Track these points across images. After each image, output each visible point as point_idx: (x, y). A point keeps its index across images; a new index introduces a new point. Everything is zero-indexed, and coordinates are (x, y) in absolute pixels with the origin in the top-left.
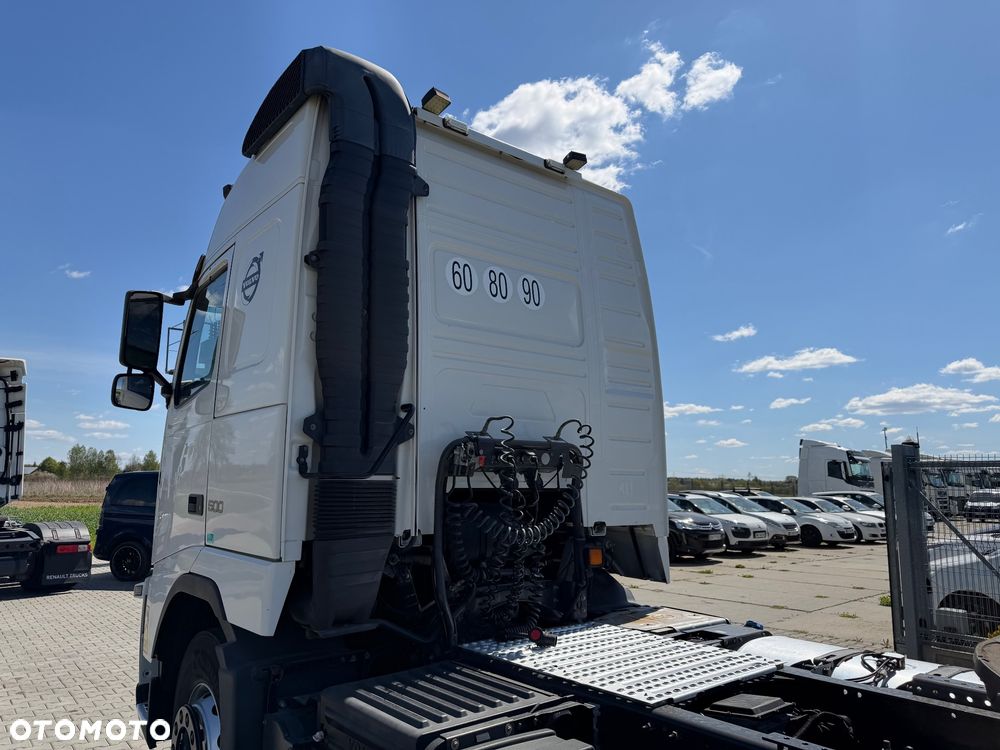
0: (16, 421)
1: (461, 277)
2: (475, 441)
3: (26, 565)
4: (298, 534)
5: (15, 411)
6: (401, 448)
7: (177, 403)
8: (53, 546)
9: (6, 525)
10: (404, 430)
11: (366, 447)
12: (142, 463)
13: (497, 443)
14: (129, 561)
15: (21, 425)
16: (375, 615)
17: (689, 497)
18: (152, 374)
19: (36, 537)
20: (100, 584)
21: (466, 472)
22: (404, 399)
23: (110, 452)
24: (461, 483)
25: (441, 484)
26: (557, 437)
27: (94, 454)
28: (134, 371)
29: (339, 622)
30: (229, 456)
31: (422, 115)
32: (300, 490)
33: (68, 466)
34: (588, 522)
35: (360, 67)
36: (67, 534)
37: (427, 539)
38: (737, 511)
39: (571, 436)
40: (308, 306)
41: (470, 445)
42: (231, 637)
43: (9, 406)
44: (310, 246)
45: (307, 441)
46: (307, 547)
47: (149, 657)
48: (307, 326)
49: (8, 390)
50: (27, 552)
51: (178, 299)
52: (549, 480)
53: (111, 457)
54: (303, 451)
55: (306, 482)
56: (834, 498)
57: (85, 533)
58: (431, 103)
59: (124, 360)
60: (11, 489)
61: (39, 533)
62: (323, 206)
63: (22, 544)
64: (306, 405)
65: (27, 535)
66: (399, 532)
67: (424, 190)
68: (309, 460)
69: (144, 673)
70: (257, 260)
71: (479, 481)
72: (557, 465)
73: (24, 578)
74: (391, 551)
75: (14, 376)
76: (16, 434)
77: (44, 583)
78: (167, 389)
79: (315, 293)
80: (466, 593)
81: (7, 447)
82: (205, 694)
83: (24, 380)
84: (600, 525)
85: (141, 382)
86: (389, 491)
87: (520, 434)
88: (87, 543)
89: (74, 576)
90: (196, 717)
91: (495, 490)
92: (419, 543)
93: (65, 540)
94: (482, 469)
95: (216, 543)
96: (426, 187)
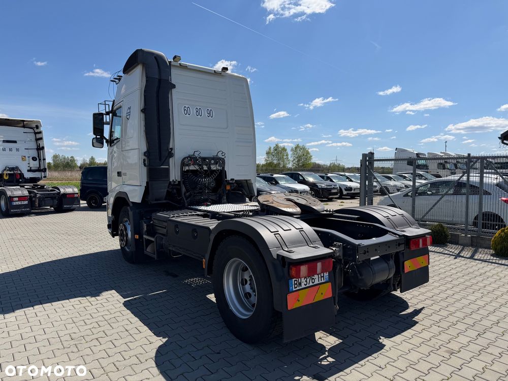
0: (41, 146)
1: (187, 111)
2: (190, 157)
3: (56, 202)
4: (145, 180)
5: (40, 142)
6: (171, 159)
7: (110, 145)
8: (65, 195)
9: (45, 187)
10: (171, 155)
11: (160, 159)
12: (88, 162)
13: (197, 157)
14: (94, 201)
15: (43, 148)
16: (165, 199)
17: (329, 175)
18: (103, 137)
19: (58, 191)
20: (84, 209)
21: (188, 165)
22: (171, 147)
23: (72, 157)
24: (187, 168)
25: (182, 168)
26: (217, 156)
27: (65, 158)
28: (98, 137)
29: (156, 200)
30: (128, 160)
31: (173, 63)
32: (145, 170)
33: (52, 164)
34: (229, 178)
35: (152, 54)
36: (69, 190)
37: (179, 182)
38: (351, 181)
39: (220, 155)
40: (143, 123)
41: (189, 158)
42: (131, 205)
43: (37, 140)
44: (142, 107)
45: (146, 158)
46: (147, 183)
47: (110, 216)
48: (143, 128)
49: (36, 133)
50: (56, 197)
51: (108, 113)
52: (213, 167)
53: (73, 160)
54: (144, 160)
55: (146, 168)
56: (404, 175)
57: (76, 190)
58: (176, 59)
59: (94, 134)
60: (43, 173)
61: (59, 190)
62: (145, 96)
63: (54, 194)
64: (144, 149)
65: (55, 191)
66: (171, 180)
67: (174, 86)
68: (146, 162)
69: (109, 221)
70: (129, 108)
71: (192, 168)
72: (216, 163)
73: (56, 206)
74: (169, 185)
75: (37, 127)
76: (41, 151)
77: (64, 208)
78: (107, 141)
79: (144, 119)
80: (190, 195)
81: (39, 157)
82: (126, 221)
83: (42, 129)
84: (232, 180)
85: (99, 139)
86: (168, 170)
87: (203, 155)
88: (77, 194)
89: (74, 206)
90: (124, 226)
91: (197, 170)
92: (177, 183)
93: (69, 193)
94: (193, 164)
95: (125, 183)
96: (175, 85)
